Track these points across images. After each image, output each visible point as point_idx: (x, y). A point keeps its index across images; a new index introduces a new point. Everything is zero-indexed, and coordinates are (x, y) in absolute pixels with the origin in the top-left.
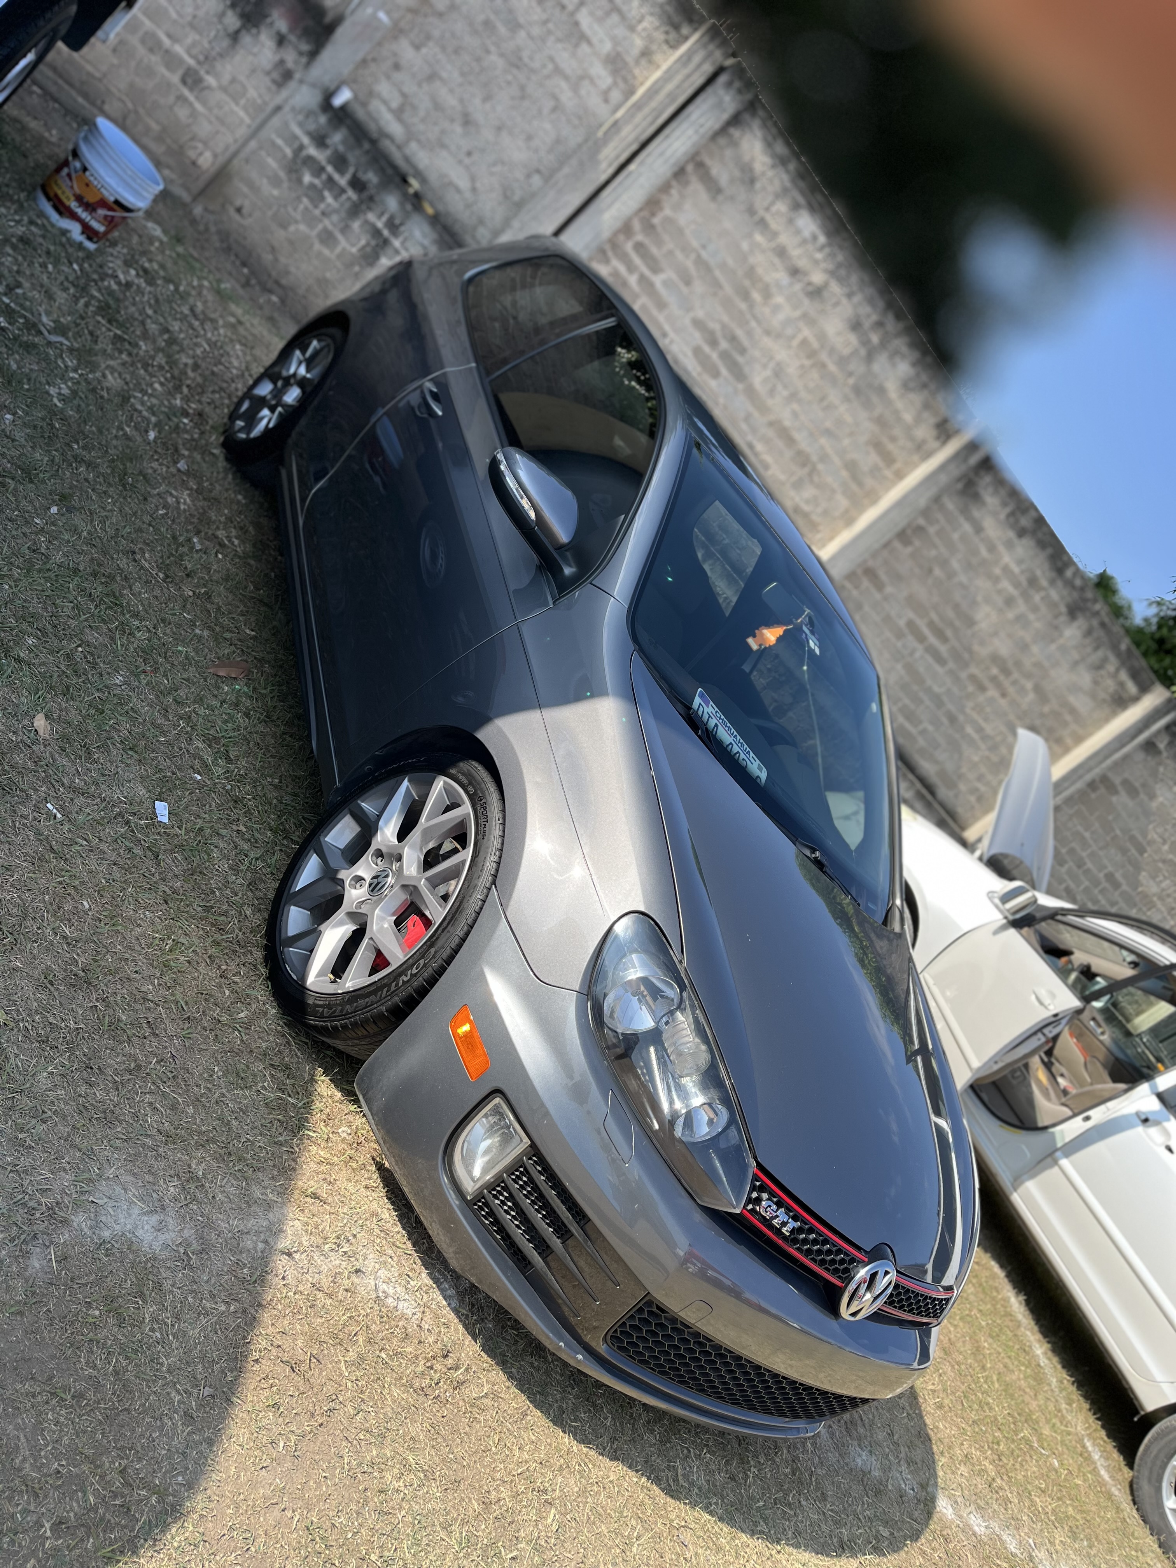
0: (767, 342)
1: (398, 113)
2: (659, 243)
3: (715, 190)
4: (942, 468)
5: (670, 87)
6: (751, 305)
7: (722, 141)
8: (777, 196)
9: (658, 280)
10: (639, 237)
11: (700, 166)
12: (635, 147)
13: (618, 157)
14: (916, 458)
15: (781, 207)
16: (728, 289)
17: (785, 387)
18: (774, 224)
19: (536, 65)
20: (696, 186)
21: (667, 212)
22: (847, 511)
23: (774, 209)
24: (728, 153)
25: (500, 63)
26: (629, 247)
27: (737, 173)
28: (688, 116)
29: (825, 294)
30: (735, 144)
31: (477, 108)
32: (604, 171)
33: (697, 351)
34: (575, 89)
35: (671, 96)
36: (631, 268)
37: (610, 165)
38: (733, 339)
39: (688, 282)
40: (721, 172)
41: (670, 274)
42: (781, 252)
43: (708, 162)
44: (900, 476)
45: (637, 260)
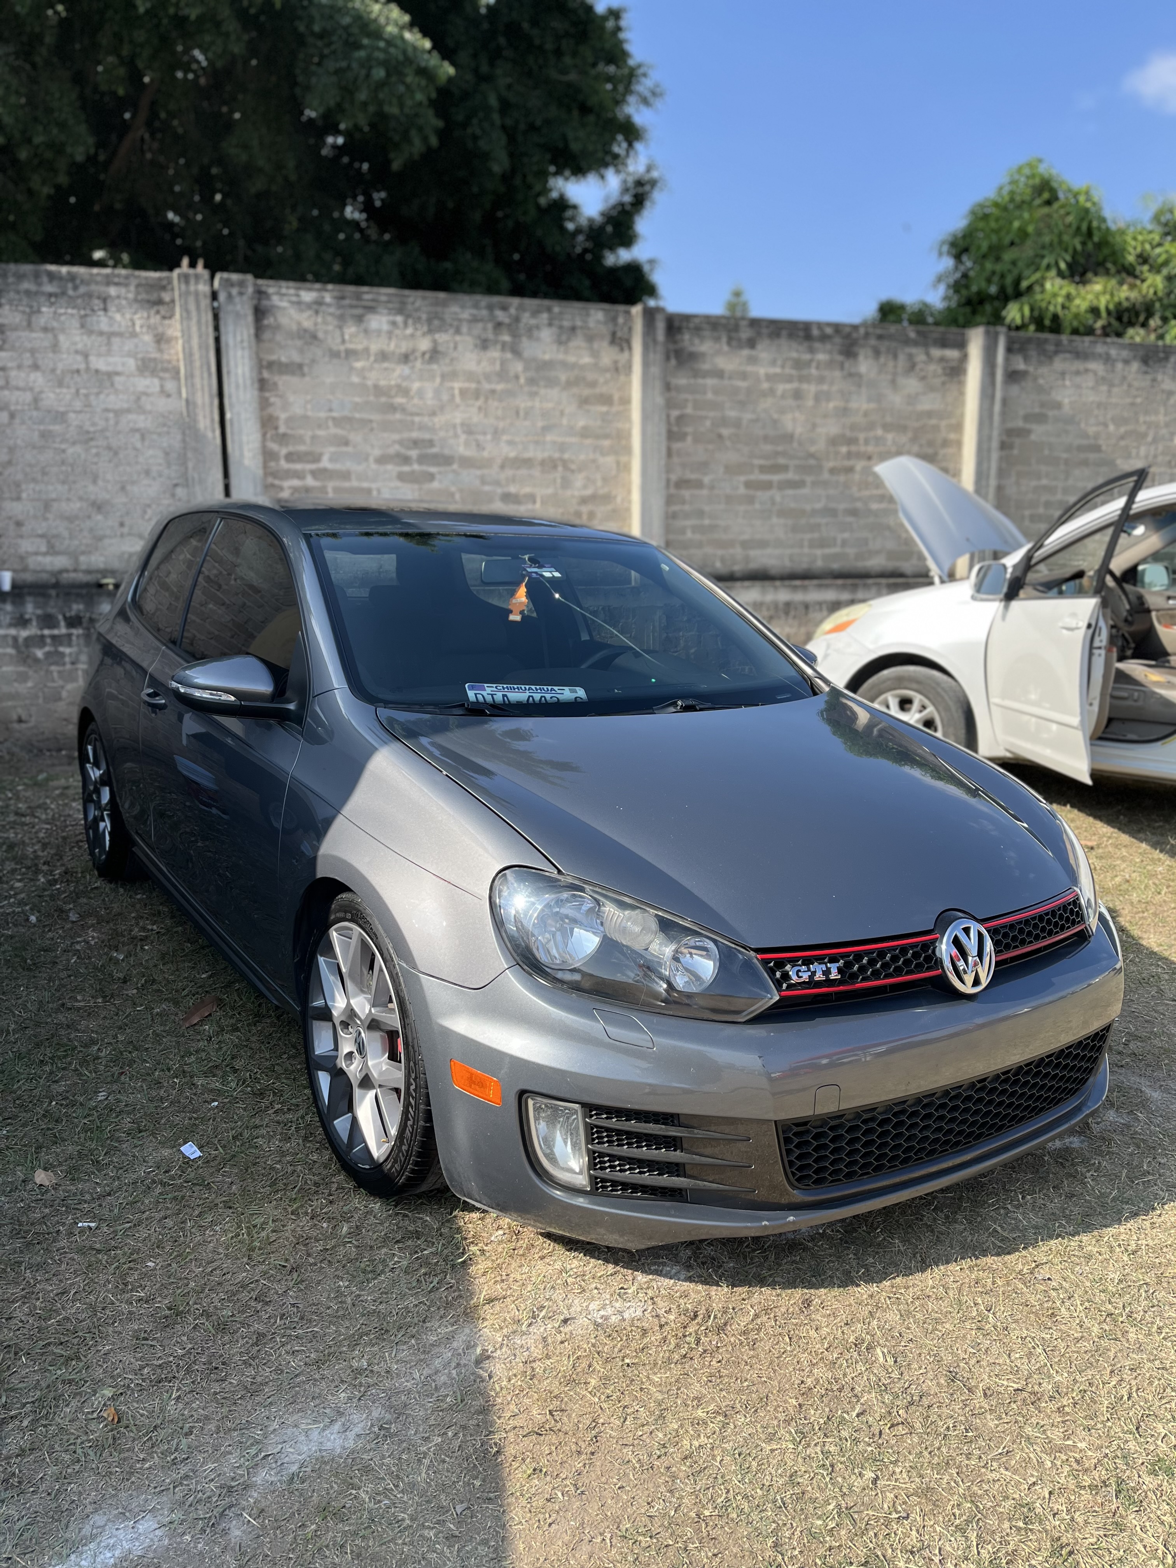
0: (439, 420)
1: (52, 550)
2: (300, 440)
3: (296, 369)
4: (646, 364)
5: (195, 342)
6: (404, 410)
7: (267, 335)
8: (340, 328)
9: (325, 463)
10: (284, 451)
11: (270, 365)
12: (216, 402)
13: (212, 420)
14: (622, 378)
15: (350, 330)
16: (376, 417)
17: (485, 433)
18: (358, 345)
19: (102, 424)
20: (283, 381)
21: (283, 416)
22: (618, 463)
23: (347, 337)
24: (279, 337)
25: (78, 449)
26: (284, 464)
27: (299, 343)
28: (227, 345)
29: (440, 348)
30: (278, 327)
31: (95, 491)
32: (214, 438)
33: (401, 477)
34: (141, 410)
35: (203, 346)
36: (300, 475)
37: (213, 431)
38: (416, 443)
39: (346, 443)
40: (287, 354)
41: (328, 451)
42: (383, 356)
43: (274, 357)
44: (626, 401)
45: (298, 466)
